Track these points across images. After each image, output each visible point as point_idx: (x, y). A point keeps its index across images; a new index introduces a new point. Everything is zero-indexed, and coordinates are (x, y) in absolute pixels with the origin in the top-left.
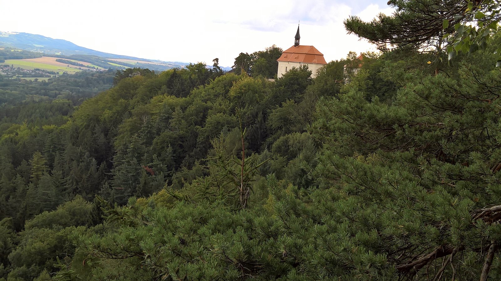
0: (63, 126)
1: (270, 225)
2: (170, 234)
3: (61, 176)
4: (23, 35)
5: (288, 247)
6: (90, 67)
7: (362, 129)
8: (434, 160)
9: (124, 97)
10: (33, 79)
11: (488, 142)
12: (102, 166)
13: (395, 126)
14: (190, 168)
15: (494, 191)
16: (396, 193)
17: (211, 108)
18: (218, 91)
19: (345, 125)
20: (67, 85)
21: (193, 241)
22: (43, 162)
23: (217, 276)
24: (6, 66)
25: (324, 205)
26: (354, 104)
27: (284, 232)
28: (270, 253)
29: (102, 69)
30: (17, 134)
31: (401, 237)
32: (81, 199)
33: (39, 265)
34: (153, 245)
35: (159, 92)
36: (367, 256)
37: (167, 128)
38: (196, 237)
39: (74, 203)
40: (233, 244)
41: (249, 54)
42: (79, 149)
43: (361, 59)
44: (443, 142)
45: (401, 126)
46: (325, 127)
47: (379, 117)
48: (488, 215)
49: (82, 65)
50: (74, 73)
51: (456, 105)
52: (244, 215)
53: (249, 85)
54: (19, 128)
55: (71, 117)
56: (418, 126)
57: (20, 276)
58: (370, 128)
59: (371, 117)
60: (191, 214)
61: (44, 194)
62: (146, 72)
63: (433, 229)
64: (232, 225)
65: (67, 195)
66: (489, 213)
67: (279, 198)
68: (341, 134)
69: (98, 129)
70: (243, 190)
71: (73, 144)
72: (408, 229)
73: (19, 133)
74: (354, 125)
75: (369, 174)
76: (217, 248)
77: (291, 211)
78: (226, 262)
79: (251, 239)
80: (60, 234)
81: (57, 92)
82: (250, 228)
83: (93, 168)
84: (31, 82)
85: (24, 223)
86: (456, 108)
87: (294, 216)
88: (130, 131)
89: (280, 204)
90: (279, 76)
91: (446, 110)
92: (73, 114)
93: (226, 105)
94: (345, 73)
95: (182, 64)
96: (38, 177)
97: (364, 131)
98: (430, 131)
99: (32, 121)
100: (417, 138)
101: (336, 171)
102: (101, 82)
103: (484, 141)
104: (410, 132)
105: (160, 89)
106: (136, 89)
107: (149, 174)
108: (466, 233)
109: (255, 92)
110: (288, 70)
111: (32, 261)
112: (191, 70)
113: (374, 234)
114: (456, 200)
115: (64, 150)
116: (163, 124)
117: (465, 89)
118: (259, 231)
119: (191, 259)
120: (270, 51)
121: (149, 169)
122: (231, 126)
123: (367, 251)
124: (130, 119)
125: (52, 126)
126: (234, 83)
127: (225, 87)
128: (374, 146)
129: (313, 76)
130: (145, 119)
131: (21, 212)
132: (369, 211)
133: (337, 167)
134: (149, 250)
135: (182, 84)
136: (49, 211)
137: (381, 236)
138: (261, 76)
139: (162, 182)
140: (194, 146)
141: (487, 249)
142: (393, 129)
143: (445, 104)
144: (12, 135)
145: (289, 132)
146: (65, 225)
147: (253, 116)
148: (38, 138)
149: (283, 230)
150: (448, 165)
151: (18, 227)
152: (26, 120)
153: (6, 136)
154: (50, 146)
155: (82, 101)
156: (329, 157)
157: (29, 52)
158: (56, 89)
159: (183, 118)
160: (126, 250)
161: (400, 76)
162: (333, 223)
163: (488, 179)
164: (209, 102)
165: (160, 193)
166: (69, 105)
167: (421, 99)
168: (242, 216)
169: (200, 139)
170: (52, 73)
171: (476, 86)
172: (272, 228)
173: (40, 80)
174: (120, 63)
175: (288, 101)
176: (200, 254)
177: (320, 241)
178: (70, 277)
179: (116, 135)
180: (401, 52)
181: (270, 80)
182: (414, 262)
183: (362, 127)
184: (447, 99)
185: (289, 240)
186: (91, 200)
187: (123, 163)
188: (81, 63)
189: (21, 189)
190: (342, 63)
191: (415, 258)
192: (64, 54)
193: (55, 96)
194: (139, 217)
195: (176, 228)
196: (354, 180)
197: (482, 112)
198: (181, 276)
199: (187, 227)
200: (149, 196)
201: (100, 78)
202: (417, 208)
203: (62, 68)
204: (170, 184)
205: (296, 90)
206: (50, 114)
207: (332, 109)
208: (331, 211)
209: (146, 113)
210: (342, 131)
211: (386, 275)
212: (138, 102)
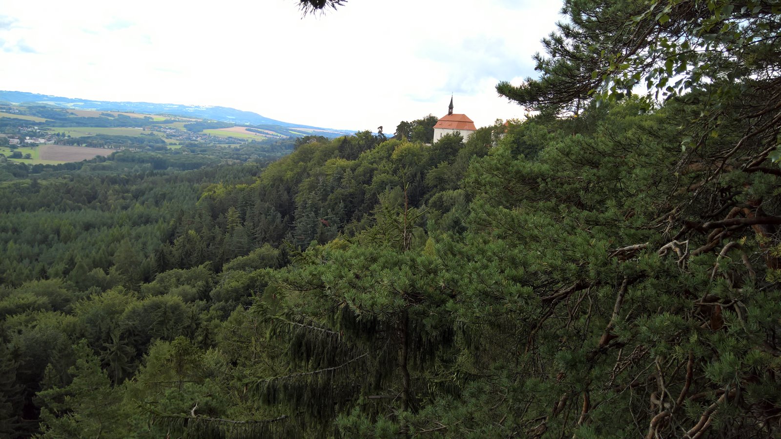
0: (253, 186)
1: (430, 263)
2: (346, 270)
3: (252, 228)
4: (217, 109)
5: (447, 282)
6: (274, 135)
7: (509, 183)
8: (574, 208)
9: (303, 160)
10: (227, 146)
11: (621, 193)
12: (286, 219)
13: (539, 180)
14: (359, 220)
15: (626, 234)
16: (540, 235)
17: (376, 169)
18: (382, 155)
19: (494, 179)
20: (256, 150)
21: (366, 276)
22: (237, 216)
23: (387, 304)
24: (205, 135)
25: (476, 247)
26: (503, 161)
27: (442, 269)
28: (431, 286)
29: (285, 137)
30: (215, 192)
31: (545, 272)
32: (269, 246)
33: (235, 301)
34: (332, 278)
35: (333, 156)
36: (516, 288)
37: (339, 186)
38: (368, 273)
39: (263, 249)
40: (399, 279)
41: (409, 122)
42: (267, 205)
43: (507, 125)
44: (582, 193)
45: (544, 180)
46: (477, 182)
47: (525, 172)
48: (622, 254)
49: (267, 134)
50: (260, 140)
51: (594, 161)
52: (408, 255)
53: (409, 149)
54: (217, 186)
55: (259, 177)
56: (559, 180)
57: (219, 309)
58: (517, 182)
59: (518, 172)
60: (363, 254)
61: (238, 242)
62: (321, 139)
63: (573, 266)
64: (398, 264)
65: (257, 243)
66: (623, 253)
67: (438, 241)
68: (492, 187)
69: (282, 187)
70: (406, 236)
71: (262, 201)
72: (551, 266)
73: (217, 191)
74: (503, 180)
75: (516, 221)
76: (386, 282)
77: (449, 252)
78: (394, 293)
79: (415, 275)
80: (251, 275)
81: (247, 156)
82: (413, 266)
83: (278, 220)
84: (225, 148)
85: (222, 266)
86: (593, 164)
87: (450, 256)
88: (309, 189)
89: (438, 246)
90: (435, 141)
91: (584, 165)
92: (261, 175)
93: (389, 167)
94: (492, 137)
95: (352, 131)
96: (232, 228)
97: (511, 184)
98: (570, 184)
99: (227, 181)
100: (558, 191)
101: (488, 218)
102: (284, 148)
103: (617, 193)
104: (552, 185)
105: (333, 153)
106: (313, 154)
107: (325, 225)
108: (603, 269)
109: (414, 155)
110: (443, 136)
111: (230, 297)
112: (360, 137)
113: (521, 271)
114: (593, 242)
115: (254, 205)
116: (336, 183)
117: (601, 147)
118: (421, 268)
119: (364, 289)
120: (427, 119)
121: (324, 222)
122: (393, 185)
123: (515, 284)
124: (309, 179)
125: (244, 185)
126: (396, 147)
127: (388, 151)
128: (520, 198)
129: (464, 141)
130: (321, 179)
131: (219, 257)
132: (517, 251)
133: (488, 214)
134: (329, 283)
135: (352, 149)
136: (243, 256)
137: (527, 272)
138: (419, 141)
139: (336, 232)
140: (362, 201)
141: (620, 284)
142: (537, 183)
143: (583, 160)
144: (210, 193)
145: (443, 189)
146: (256, 268)
147: (412, 176)
148: (232, 195)
149: (442, 267)
150: (586, 213)
151: (218, 269)
152: (222, 180)
153: (206, 194)
154: (243, 202)
155: (268, 164)
156: (482, 206)
157: (224, 123)
158: (246, 154)
159: (352, 178)
160: (310, 283)
161: (544, 136)
162: (485, 261)
163: (622, 225)
164: (374, 164)
165: (334, 241)
166: (257, 167)
167: (562, 156)
168: (406, 256)
169: (367, 196)
170: (243, 140)
171: (611, 144)
172: (432, 266)
173: (233, 146)
174: (299, 131)
175: (442, 162)
176: (372, 286)
177: (474, 276)
178: (262, 307)
179: (297, 193)
180: (543, 117)
181: (427, 144)
182: (555, 295)
183: (510, 181)
184: (586, 155)
185: (447, 275)
186: (277, 247)
187: (303, 216)
188: (266, 131)
189: (219, 238)
190: (490, 129)
191: (557, 291)
192: (252, 124)
193: (246, 160)
194: (320, 257)
195: (351, 265)
196: (503, 226)
197: (617, 166)
198: (357, 304)
199: (361, 264)
200: (325, 244)
201: (283, 144)
202: (559, 248)
203: (250, 136)
204: (343, 233)
205: (449, 153)
206: (241, 175)
207: (484, 165)
208: (483, 252)
209: (321, 174)
210: (492, 185)
211: (532, 305)
212: (315, 164)
